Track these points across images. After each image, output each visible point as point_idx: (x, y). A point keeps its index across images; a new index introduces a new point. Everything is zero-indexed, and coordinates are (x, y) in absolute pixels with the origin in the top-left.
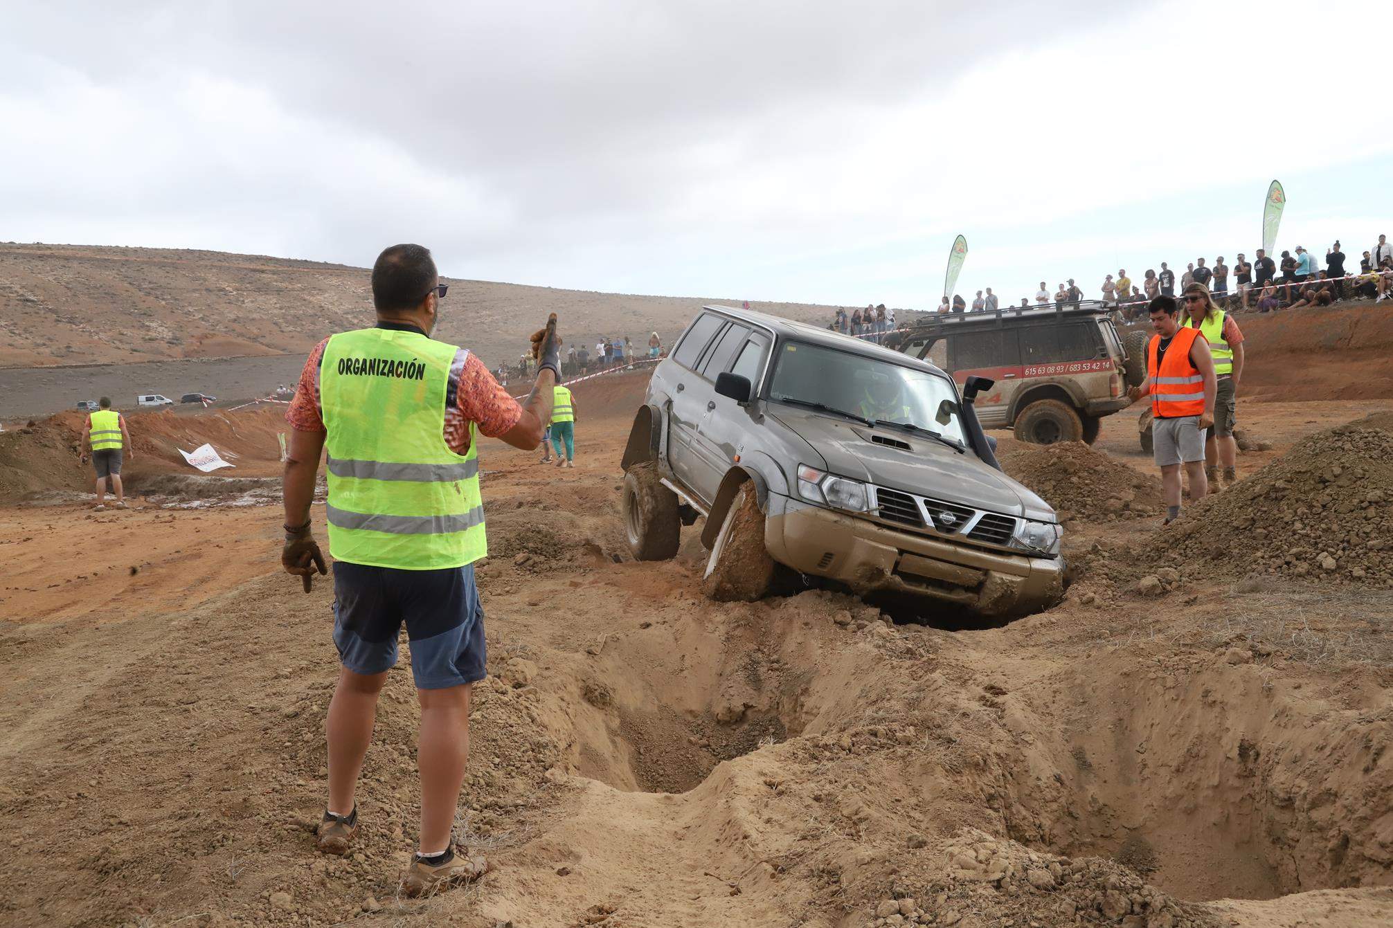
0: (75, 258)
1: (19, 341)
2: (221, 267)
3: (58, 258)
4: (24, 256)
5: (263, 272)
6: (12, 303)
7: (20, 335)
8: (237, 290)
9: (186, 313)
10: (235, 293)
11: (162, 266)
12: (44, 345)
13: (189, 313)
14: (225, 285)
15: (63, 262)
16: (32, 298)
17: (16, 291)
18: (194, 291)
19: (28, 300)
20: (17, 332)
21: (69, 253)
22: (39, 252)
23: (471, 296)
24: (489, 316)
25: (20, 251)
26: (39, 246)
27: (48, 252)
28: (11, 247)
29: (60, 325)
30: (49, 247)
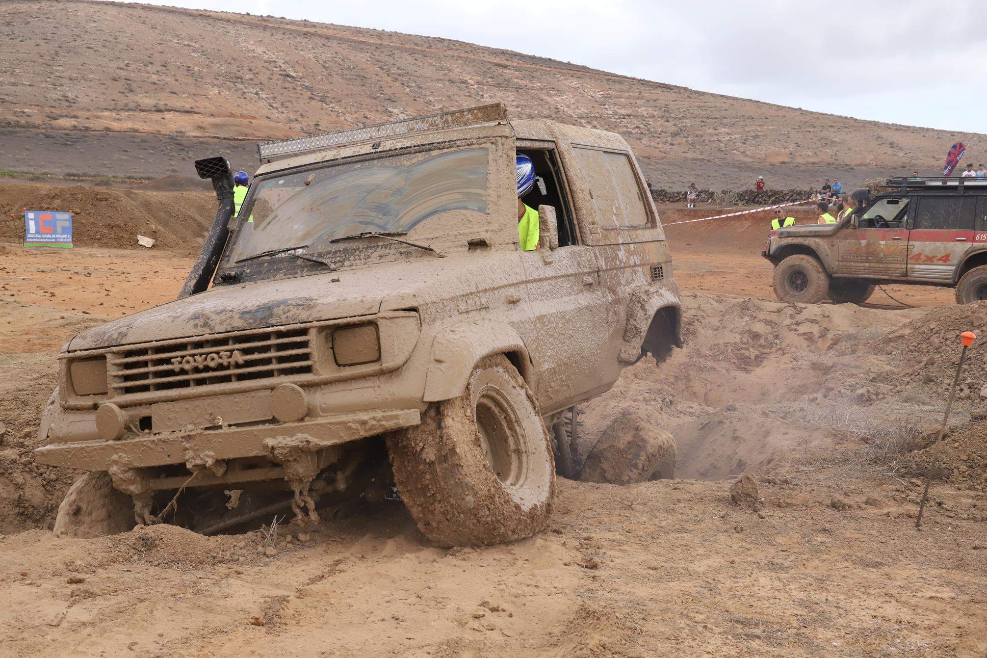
0: (335, 38)
1: (275, 114)
2: (466, 59)
3: (320, 36)
4: (291, 32)
5: (506, 67)
6: (275, 77)
7: (277, 108)
8: (478, 83)
9: (427, 103)
10: (476, 86)
11: (413, 52)
12: (297, 120)
13: (429, 103)
14: (467, 78)
15: (324, 41)
16: (292, 74)
17: (280, 66)
18: (438, 80)
19: (288, 76)
20: (275, 105)
21: (330, 33)
22: (305, 29)
23: (711, 111)
24: (729, 134)
25: (288, 27)
26: (305, 23)
27: (313, 30)
28: (281, 22)
29: (313, 102)
30: (314, 25)
